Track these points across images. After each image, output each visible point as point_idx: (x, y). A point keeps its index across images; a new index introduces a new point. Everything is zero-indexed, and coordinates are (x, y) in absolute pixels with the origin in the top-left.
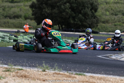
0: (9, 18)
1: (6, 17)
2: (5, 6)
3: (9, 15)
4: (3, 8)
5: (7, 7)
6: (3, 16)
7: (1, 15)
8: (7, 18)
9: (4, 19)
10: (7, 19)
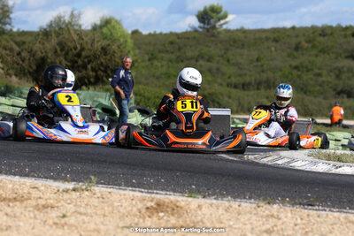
0: (345, 96)
1: (339, 93)
2: (343, 68)
3: (349, 89)
4: (337, 72)
5: (345, 69)
6: (335, 90)
7: (331, 87)
8: (342, 95)
9: (335, 98)
10: (343, 97)
